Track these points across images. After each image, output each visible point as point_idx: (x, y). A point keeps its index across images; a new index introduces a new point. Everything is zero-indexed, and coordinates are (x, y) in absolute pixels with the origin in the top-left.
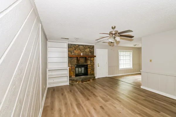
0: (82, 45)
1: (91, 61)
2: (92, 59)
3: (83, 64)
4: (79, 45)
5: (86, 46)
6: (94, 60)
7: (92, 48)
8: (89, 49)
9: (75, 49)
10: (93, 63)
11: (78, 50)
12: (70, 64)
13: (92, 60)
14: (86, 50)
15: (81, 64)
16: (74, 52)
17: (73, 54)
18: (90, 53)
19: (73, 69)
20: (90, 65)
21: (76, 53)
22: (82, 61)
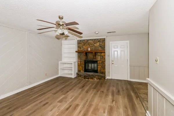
0: (91, 40)
1: (101, 57)
2: (103, 54)
3: (92, 60)
4: (88, 40)
5: (96, 40)
6: (105, 56)
7: (103, 42)
8: (99, 43)
9: (84, 45)
10: (104, 60)
11: (87, 45)
12: (79, 59)
13: (103, 56)
14: (95, 45)
15: (89, 60)
16: (83, 48)
17: (82, 49)
18: (100, 48)
19: (82, 64)
20: (100, 62)
21: (84, 48)
22: (90, 56)
